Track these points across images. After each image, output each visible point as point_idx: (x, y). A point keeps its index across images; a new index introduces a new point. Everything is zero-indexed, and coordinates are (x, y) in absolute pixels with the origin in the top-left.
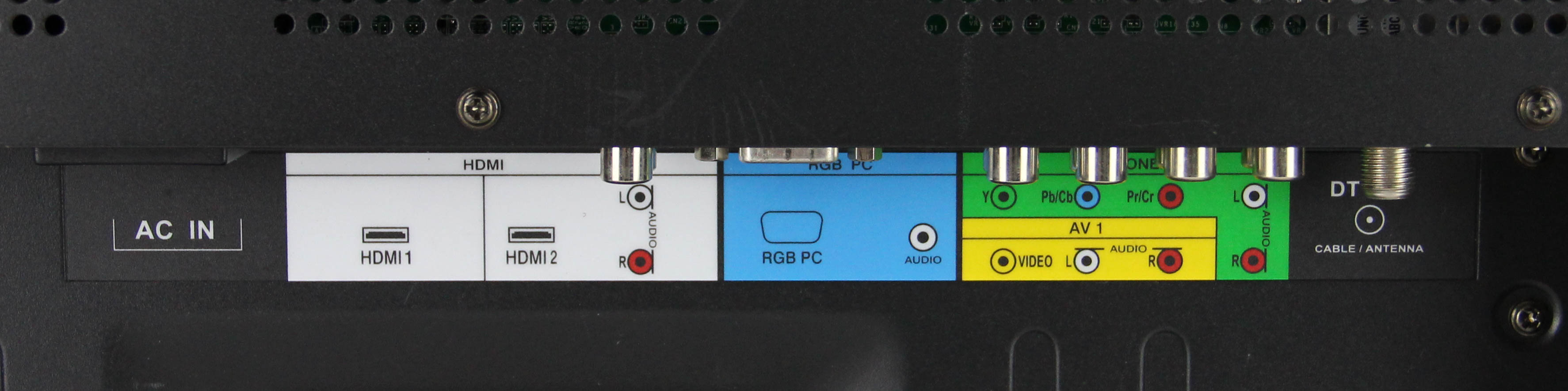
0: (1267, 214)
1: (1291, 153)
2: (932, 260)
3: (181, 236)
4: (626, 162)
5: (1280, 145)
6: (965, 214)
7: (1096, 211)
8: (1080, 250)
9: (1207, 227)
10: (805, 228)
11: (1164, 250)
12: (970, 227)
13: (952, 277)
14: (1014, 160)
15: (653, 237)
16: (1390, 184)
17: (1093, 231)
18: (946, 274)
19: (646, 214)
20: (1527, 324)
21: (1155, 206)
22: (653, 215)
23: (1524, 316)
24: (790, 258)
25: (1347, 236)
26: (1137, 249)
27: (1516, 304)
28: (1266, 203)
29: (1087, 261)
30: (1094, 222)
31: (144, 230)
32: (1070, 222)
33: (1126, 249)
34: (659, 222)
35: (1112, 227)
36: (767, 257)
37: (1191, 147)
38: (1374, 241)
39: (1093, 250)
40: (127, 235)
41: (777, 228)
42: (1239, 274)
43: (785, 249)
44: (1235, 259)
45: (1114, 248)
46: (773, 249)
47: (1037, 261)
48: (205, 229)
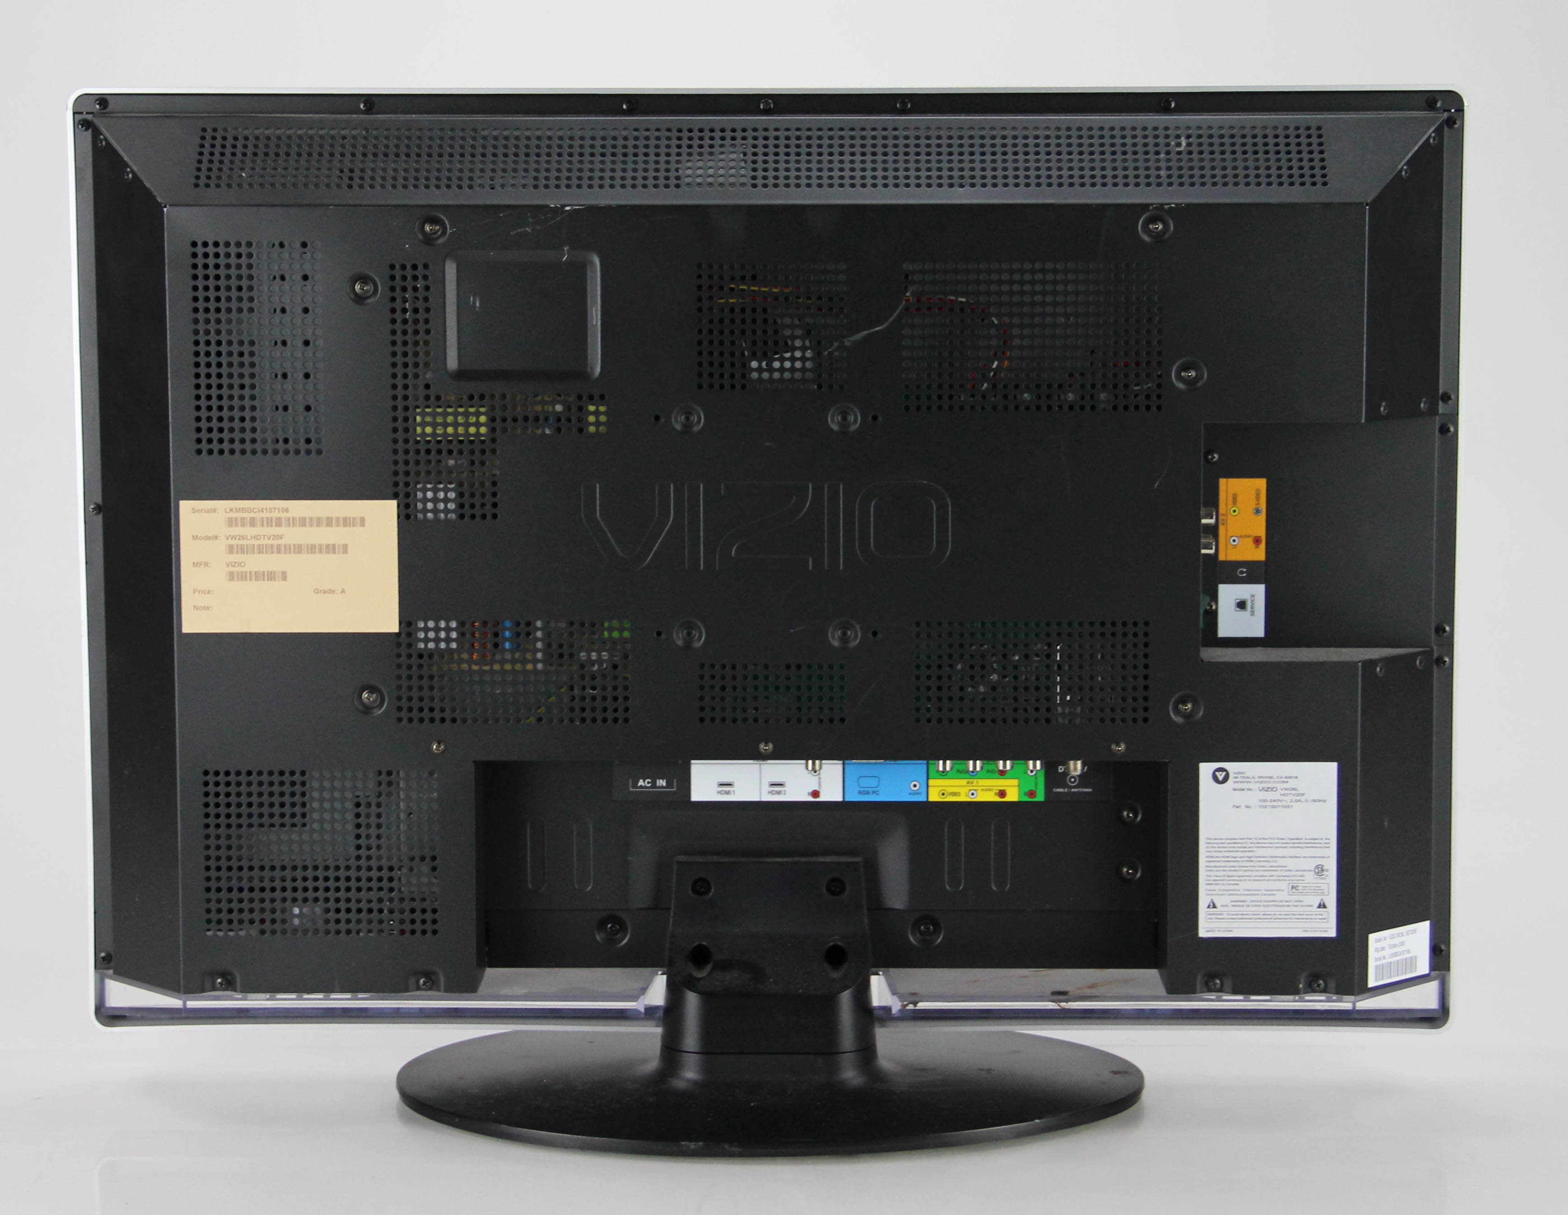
0: (1036, 778)
1: (1038, 762)
2: (918, 794)
3: (654, 785)
4: (814, 764)
5: (1035, 760)
6: (930, 777)
7: (976, 777)
8: (970, 790)
9: (1015, 782)
10: (873, 782)
11: (1000, 790)
12: (931, 782)
13: (925, 800)
14: (944, 764)
15: (820, 785)
16: (1075, 769)
17: (975, 784)
18: (922, 798)
19: (817, 778)
20: (1128, 816)
21: (997, 775)
22: (820, 778)
23: (1128, 814)
24: (868, 793)
25: (1065, 785)
26: (990, 790)
27: (1125, 810)
28: (1036, 774)
29: (973, 794)
30: (975, 780)
31: (641, 783)
32: (967, 780)
33: (986, 790)
34: (823, 781)
35: (982, 782)
36: (860, 792)
37: (1005, 761)
38: (1075, 787)
39: (975, 790)
40: (635, 785)
41: (865, 782)
42: (1027, 799)
43: (866, 789)
44: (1025, 794)
45: (982, 790)
46: (862, 789)
47: (954, 794)
48: (662, 783)
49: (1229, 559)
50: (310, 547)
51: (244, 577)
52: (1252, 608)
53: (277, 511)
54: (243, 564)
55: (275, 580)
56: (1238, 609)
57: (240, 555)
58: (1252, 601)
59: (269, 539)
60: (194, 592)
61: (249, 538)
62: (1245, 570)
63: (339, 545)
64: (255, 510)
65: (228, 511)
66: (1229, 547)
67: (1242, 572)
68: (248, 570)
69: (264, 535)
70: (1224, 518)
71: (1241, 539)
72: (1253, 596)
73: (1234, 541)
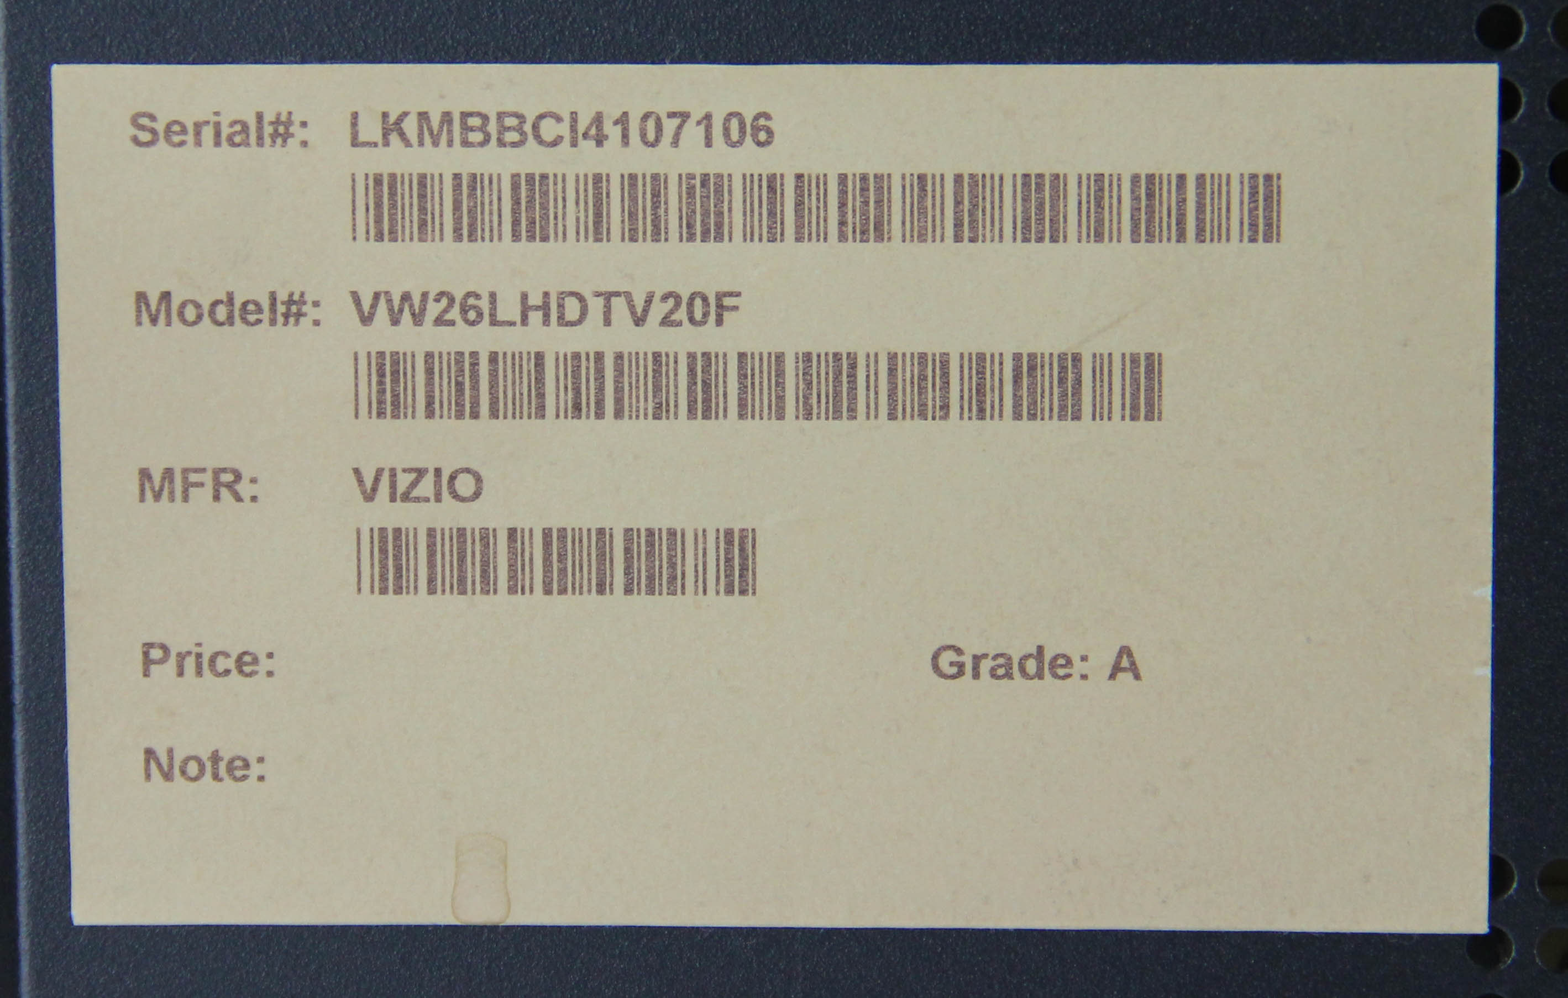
50: (907, 372)
51: (474, 572)
53: (692, 133)
54: (465, 485)
55: (674, 585)
57: (446, 426)
59: (639, 321)
60: (148, 662)
61: (509, 309)
63: (1102, 364)
64: (549, 129)
65: (370, 130)
68: (500, 523)
69: (608, 296)
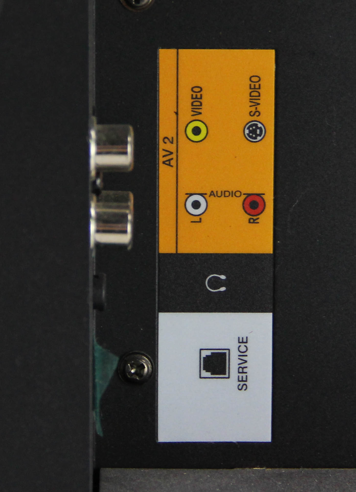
49: (184, 249)
52: (242, 370)
56: (205, 374)
58: (243, 354)
62: (223, 277)
66: (184, 219)
67: (216, 283)
70: (172, 147)
71: (212, 200)
72: (243, 341)
73: (196, 205)
